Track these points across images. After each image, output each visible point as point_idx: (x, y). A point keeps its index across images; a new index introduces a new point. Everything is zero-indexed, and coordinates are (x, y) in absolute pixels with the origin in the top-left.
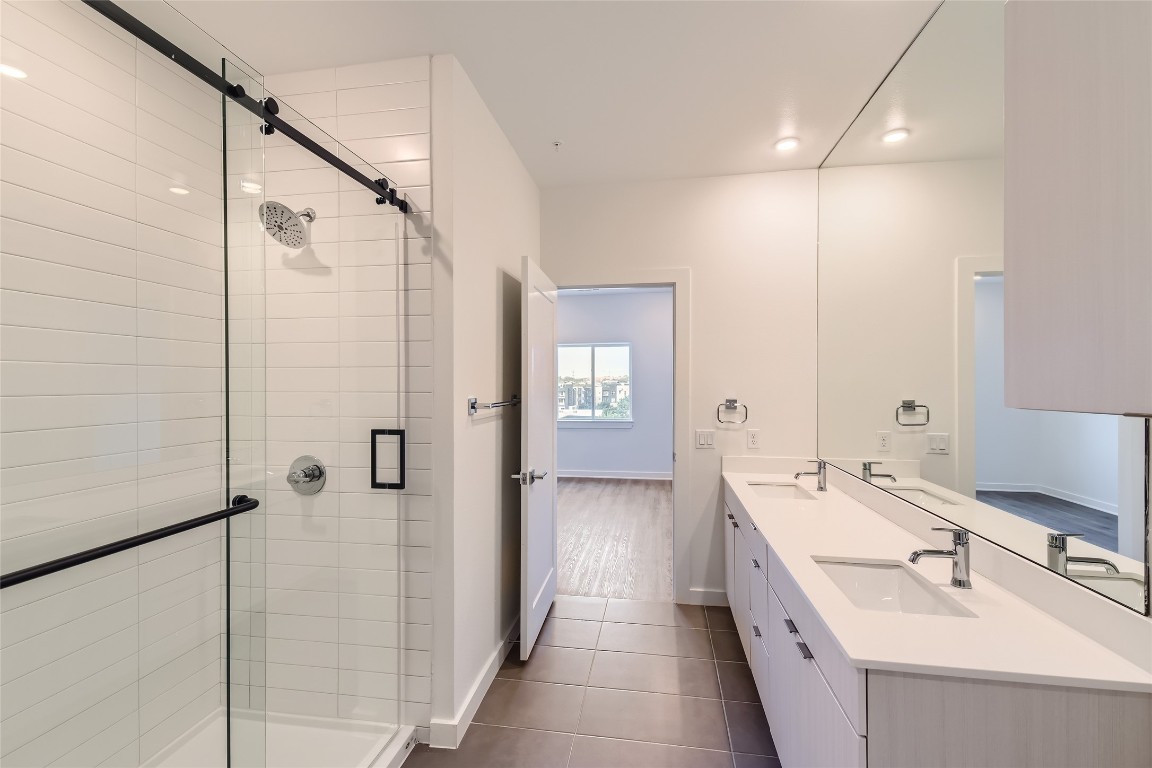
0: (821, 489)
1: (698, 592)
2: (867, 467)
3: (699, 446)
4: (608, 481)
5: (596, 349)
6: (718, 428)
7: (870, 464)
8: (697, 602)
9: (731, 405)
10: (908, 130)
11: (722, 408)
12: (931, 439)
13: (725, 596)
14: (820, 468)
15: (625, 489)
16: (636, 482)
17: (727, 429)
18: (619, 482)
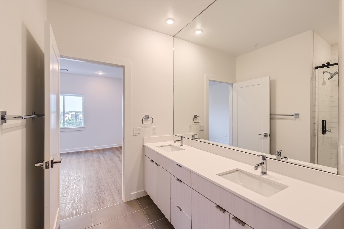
0: (182, 145)
1: (134, 194)
2: (193, 136)
3: (134, 134)
4: (73, 153)
5: (65, 97)
6: (142, 127)
7: (194, 135)
8: (134, 198)
9: (147, 117)
10: (202, 30)
11: (144, 119)
12: (200, 126)
13: (145, 192)
14: (181, 138)
15: (82, 156)
16: (86, 152)
17: (145, 127)
18: (78, 153)
